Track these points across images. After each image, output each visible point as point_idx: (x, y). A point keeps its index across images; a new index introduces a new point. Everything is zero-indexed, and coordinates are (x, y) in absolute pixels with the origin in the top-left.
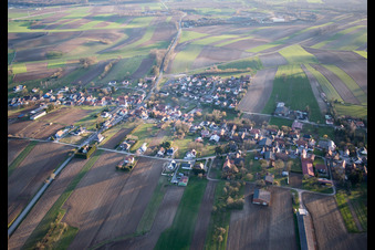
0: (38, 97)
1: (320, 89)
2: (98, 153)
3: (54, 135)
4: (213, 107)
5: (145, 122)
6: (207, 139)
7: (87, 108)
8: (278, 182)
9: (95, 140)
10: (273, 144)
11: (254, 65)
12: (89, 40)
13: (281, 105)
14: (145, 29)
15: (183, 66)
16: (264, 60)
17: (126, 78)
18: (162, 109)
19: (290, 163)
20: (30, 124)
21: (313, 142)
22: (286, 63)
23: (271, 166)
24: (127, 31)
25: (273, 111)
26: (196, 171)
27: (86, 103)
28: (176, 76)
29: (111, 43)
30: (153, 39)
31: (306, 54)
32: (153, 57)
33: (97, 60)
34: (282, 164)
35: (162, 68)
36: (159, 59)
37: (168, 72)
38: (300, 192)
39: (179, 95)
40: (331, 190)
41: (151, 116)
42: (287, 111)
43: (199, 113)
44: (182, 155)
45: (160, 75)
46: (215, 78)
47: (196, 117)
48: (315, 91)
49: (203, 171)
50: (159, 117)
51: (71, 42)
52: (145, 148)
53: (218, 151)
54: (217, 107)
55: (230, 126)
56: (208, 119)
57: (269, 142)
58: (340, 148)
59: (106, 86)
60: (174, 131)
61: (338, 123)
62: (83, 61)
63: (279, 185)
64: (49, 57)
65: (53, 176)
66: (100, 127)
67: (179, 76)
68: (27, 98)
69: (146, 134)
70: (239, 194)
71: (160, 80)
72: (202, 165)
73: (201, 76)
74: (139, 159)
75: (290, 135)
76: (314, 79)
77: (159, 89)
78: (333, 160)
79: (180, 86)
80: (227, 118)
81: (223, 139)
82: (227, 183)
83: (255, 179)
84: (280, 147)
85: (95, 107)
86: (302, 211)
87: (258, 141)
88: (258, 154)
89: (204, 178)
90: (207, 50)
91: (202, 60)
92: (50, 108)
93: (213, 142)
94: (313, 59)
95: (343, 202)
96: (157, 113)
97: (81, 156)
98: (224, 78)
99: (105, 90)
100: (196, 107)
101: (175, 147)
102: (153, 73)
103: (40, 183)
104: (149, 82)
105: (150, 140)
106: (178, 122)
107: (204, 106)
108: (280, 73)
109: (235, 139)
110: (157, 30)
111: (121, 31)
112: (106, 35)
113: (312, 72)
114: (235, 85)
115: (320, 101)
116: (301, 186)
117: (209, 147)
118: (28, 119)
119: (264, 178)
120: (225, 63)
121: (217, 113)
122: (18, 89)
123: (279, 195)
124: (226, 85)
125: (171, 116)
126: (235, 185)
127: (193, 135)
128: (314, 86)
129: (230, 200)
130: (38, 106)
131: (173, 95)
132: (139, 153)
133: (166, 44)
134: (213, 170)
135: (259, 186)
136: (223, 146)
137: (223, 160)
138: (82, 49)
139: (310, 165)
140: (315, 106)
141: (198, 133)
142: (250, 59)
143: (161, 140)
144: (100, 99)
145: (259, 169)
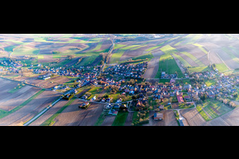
0: (47, 70)
1: (181, 63)
2: (74, 98)
3: (53, 87)
4: (131, 78)
5: (96, 86)
6: (127, 93)
7: (70, 77)
8: (166, 108)
9: (73, 92)
10: (162, 91)
11: (149, 57)
12: (72, 47)
13: (164, 73)
14: (97, 44)
15: (116, 60)
16: (153, 54)
17: (89, 65)
18: (105, 80)
19: (171, 98)
20: (43, 81)
21: (181, 87)
22: (164, 54)
23: (162, 102)
24: (89, 44)
25: (160, 76)
26: (122, 108)
27: (69, 75)
28: (112, 65)
29: (82, 49)
30: (102, 48)
31: (172, 48)
32: (101, 56)
33: (75, 56)
34: (167, 100)
35: (105, 61)
36: (104, 57)
37: (109, 63)
38: (178, 110)
39: (113, 74)
40: (194, 106)
41: (99, 84)
42: (166, 75)
43: (124, 81)
44: (115, 101)
45: (105, 65)
46: (131, 64)
47: (122, 83)
48: (178, 64)
49: (126, 108)
50: (103, 84)
51: (64, 48)
52: (95, 98)
53: (133, 98)
54: (132, 78)
55: (140, 86)
56: (128, 84)
57: (159, 91)
58: (194, 87)
59: (79, 68)
60: (111, 90)
61: (191, 76)
62: (69, 57)
63: (167, 109)
64: (53, 53)
65: (51, 106)
66: (76, 86)
67: (114, 65)
68: (42, 70)
69: (96, 92)
70: (146, 117)
71: (104, 66)
72: (125, 106)
73: (124, 64)
74: (91, 103)
75: (170, 86)
76: (177, 59)
77: (103, 71)
78: (192, 93)
79: (114, 69)
80: (138, 82)
81: (136, 92)
82: (139, 112)
83: (154, 109)
84: (165, 92)
85: (74, 77)
86: (181, 119)
87: (154, 92)
88: (155, 97)
89: (126, 111)
90: (127, 52)
91: (125, 56)
92: (53, 75)
93: (131, 94)
94: (175, 50)
95: (201, 109)
96: (102, 82)
97: (65, 99)
98: (135, 64)
99: (79, 70)
100: (122, 79)
101: (111, 97)
102: (101, 64)
103: (43, 108)
104: (99, 68)
105: (98, 95)
106: (113, 86)
107: (126, 78)
108: (161, 59)
109: (142, 92)
110: (103, 44)
111: (86, 44)
112: (79, 45)
113: (176, 56)
114: (140, 67)
115: (181, 68)
116: (178, 108)
117: (129, 97)
118: (42, 79)
119: (158, 107)
120: (136, 57)
121: (132, 81)
122: (39, 65)
123: (168, 114)
124: (136, 67)
125: (110, 83)
126: (143, 113)
127: (120, 92)
128: (178, 62)
129: (141, 120)
130: (47, 74)
131: (111, 73)
132: (91, 100)
133: (107, 50)
134: (131, 107)
135: (157, 112)
136: (136, 96)
137: (136, 102)
138: (68, 51)
139: (181, 98)
140: (179, 71)
141: (123, 90)
142: (147, 54)
143: (104, 95)
144: (76, 74)
145: (155, 104)
